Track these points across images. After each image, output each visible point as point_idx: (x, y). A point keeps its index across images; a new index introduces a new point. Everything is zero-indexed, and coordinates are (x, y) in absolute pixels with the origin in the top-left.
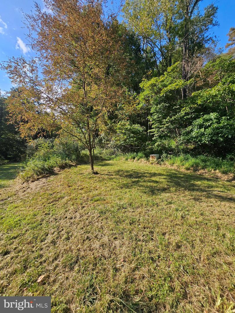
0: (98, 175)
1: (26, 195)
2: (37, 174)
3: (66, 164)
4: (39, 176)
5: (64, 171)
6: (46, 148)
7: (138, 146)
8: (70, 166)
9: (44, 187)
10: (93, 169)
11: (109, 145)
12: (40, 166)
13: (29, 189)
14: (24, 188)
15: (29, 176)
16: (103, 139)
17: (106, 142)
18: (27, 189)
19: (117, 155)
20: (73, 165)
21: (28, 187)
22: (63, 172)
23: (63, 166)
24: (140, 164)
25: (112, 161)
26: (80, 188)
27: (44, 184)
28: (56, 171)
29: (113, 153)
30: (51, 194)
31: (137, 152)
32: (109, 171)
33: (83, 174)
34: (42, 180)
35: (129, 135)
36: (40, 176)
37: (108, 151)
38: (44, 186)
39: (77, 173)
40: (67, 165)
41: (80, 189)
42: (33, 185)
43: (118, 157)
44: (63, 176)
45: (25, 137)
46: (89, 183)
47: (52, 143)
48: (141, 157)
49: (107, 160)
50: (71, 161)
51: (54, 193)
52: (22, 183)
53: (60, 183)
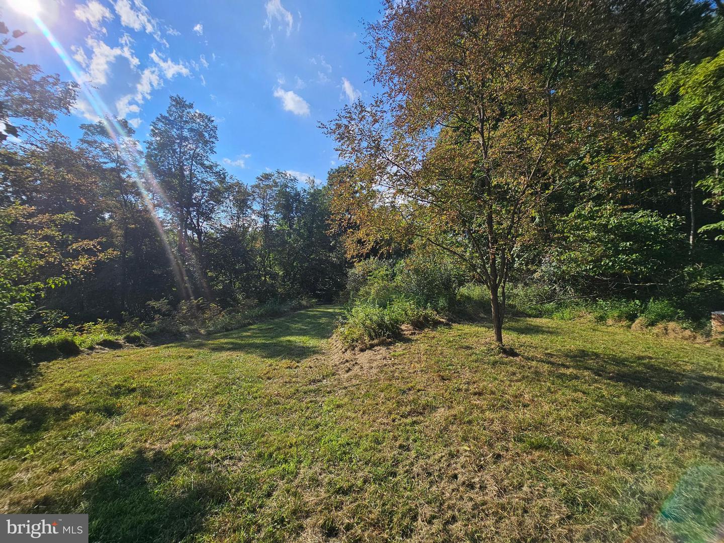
0: (517, 359)
1: (354, 382)
2: (370, 336)
3: (426, 317)
4: (373, 339)
5: (423, 335)
6: (383, 279)
7: (646, 279)
8: (436, 324)
9: (385, 369)
10: (499, 339)
11: (536, 275)
12: (375, 318)
13: (356, 367)
14: (347, 361)
15: (355, 336)
16: (517, 259)
17: (527, 265)
18: (354, 365)
19: (560, 305)
20: (442, 322)
21: (354, 362)
22: (420, 336)
23: (420, 322)
24: (664, 341)
25: (548, 320)
26: (472, 388)
27: (385, 362)
28: (406, 333)
29: (550, 297)
30: (404, 392)
31: (644, 300)
32: (546, 349)
33: (471, 348)
34: (380, 349)
35: (616, 246)
36: (376, 341)
37: (533, 290)
38: (385, 365)
39: (454, 343)
40: (428, 321)
41: (475, 394)
42: (363, 358)
43: (568, 310)
44: (423, 347)
45: (353, 257)
46: (496, 379)
47: (392, 268)
48: (662, 317)
49: (530, 316)
50: (435, 313)
51: (410, 390)
52: (343, 350)
53: (419, 366)
